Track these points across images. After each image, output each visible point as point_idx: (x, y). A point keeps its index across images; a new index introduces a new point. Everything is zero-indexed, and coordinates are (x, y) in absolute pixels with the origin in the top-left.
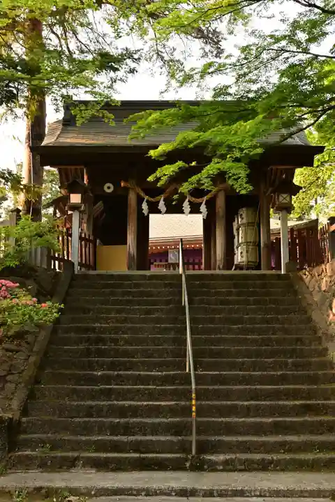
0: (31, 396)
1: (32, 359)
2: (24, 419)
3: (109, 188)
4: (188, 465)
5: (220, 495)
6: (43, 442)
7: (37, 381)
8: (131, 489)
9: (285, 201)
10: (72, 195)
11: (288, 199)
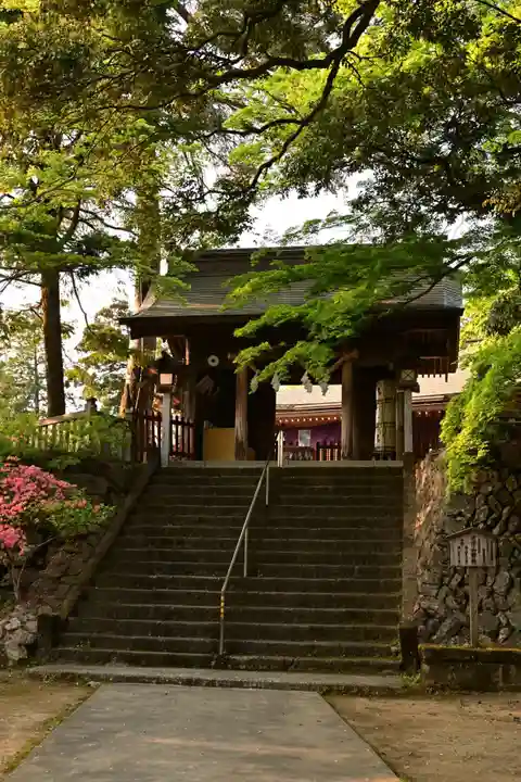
0: (83, 597)
1: (91, 561)
2: (71, 619)
3: (213, 361)
4: (213, 663)
5: (221, 685)
6: (85, 639)
7: (92, 582)
8: (144, 677)
9: (408, 379)
10: (162, 375)
11: (412, 375)
